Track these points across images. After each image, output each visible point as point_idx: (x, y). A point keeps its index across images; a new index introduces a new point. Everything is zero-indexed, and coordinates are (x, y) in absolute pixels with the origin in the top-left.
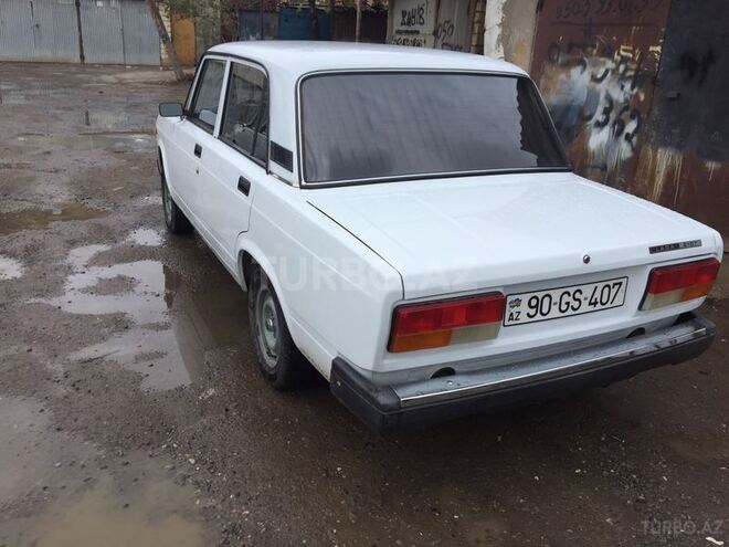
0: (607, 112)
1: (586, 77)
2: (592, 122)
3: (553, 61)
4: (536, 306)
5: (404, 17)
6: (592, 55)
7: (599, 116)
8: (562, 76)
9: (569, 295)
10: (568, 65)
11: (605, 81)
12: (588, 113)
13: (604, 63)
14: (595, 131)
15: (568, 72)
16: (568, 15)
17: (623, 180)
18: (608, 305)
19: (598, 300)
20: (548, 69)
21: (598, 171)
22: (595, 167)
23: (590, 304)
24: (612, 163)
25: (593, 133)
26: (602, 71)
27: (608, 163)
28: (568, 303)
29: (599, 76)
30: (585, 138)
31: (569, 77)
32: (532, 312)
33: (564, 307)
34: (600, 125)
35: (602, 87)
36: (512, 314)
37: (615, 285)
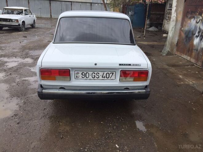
0: (199, 32)
1: (195, 21)
2: (195, 36)
3: (187, 17)
4: (84, 75)
5: (170, 5)
6: (197, 15)
7: (197, 34)
8: (189, 22)
9: (95, 74)
10: (191, 18)
11: (199, 23)
12: (194, 33)
13: (199, 17)
14: (196, 38)
15: (191, 20)
16: (192, 3)
17: (202, 54)
18: (109, 78)
19: (105, 76)
20: (186, 19)
21: (196, 51)
22: (195, 50)
23: (102, 77)
24: (199, 48)
25: (195, 39)
26: (199, 20)
27: (198, 48)
28: (95, 76)
29: (198, 21)
30: (193, 40)
31: (191, 22)
32: (83, 76)
33: (93, 77)
34: (197, 37)
35: (198, 25)
36: (77, 76)
37: (111, 73)
